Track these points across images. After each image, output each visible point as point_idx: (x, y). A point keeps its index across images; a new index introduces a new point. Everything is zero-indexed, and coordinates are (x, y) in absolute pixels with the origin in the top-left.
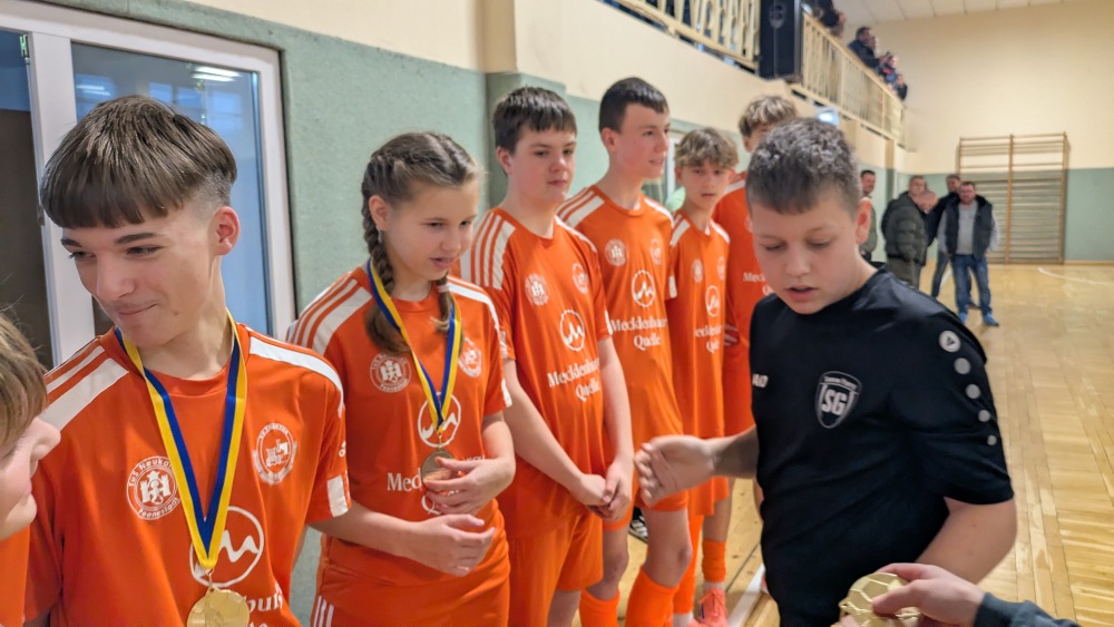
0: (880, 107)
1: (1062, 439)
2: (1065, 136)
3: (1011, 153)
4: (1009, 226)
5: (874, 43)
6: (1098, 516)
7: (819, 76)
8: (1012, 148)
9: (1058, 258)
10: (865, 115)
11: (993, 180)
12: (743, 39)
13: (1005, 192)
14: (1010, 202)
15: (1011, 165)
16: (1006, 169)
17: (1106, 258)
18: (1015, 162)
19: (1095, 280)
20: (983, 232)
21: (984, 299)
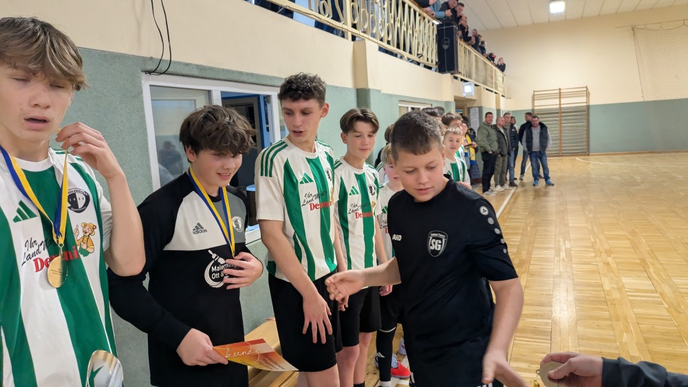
0: (492, 77)
2: (587, 87)
3: (560, 98)
8: (560, 95)
9: (586, 152)
10: (485, 83)
12: (432, 55)
13: (557, 118)
14: (561, 123)
15: (560, 104)
16: (558, 106)
17: (609, 151)
18: (562, 103)
19: (603, 162)
20: (544, 140)
21: (546, 172)
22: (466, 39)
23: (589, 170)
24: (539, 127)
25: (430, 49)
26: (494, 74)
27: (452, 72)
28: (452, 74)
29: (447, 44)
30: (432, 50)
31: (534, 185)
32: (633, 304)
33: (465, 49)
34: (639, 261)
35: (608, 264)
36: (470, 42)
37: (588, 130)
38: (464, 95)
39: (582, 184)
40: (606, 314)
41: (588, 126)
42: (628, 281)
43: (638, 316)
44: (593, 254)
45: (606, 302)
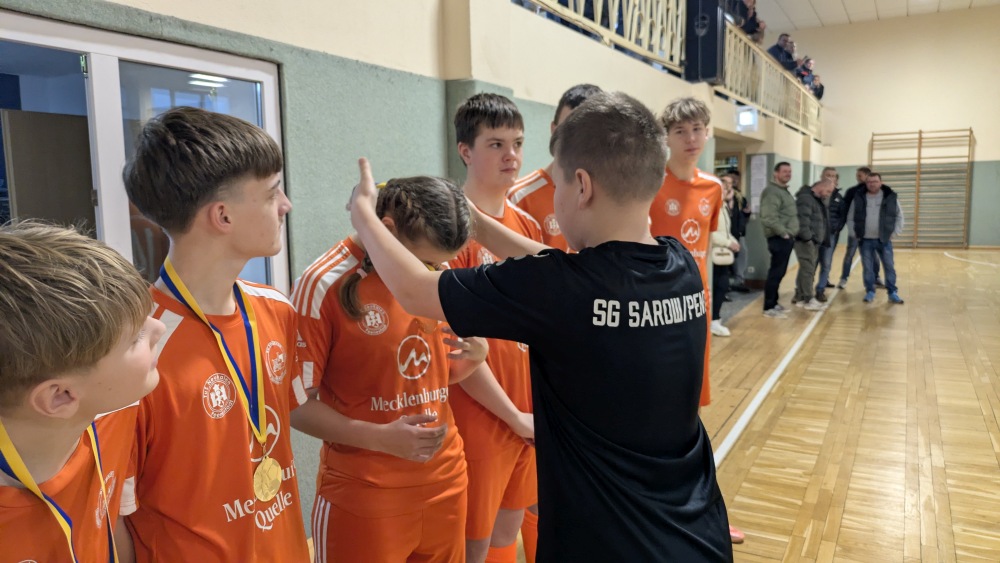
0: (798, 105)
1: (954, 402)
2: (971, 132)
3: (920, 147)
5: (792, 47)
6: (983, 468)
7: (740, 78)
8: (920, 143)
9: (963, 243)
10: (784, 113)
11: (900, 172)
12: (670, 46)
13: (913, 182)
14: (919, 191)
15: (919, 158)
16: (915, 162)
18: (923, 155)
19: (996, 263)
20: (889, 219)
21: (890, 278)
23: (971, 276)
24: (880, 194)
26: (801, 102)
27: (712, 80)
28: (711, 86)
29: (704, 26)
30: (674, 37)
31: (866, 301)
37: (969, 206)
38: (739, 129)
41: (969, 199)
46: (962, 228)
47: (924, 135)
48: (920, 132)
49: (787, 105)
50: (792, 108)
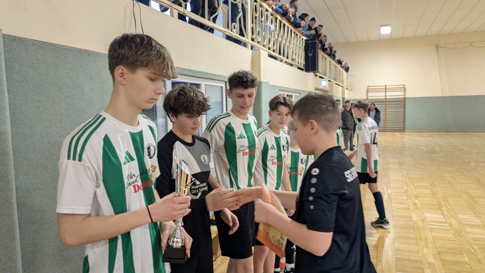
0: (340, 76)
1: (395, 178)
2: (404, 86)
3: (386, 92)
4: (386, 118)
8: (386, 90)
9: (402, 130)
10: (335, 80)
11: (380, 101)
12: (301, 60)
13: (384, 106)
14: (386, 109)
15: (386, 96)
16: (384, 97)
17: (419, 130)
19: (414, 137)
20: (377, 120)
22: (324, 50)
23: (405, 142)
24: (374, 111)
25: (300, 56)
26: (341, 74)
27: (314, 71)
28: (314, 73)
29: (311, 53)
30: (302, 56)
32: (431, 230)
33: (323, 56)
34: (436, 203)
35: (416, 204)
36: (326, 52)
37: (404, 115)
38: (321, 87)
39: (400, 151)
40: (413, 236)
41: (404, 112)
42: (429, 216)
43: (434, 238)
44: (406, 198)
45: (414, 228)
46: (402, 123)
47: (387, 87)
48: (386, 86)
49: (336, 76)
50: (338, 77)
